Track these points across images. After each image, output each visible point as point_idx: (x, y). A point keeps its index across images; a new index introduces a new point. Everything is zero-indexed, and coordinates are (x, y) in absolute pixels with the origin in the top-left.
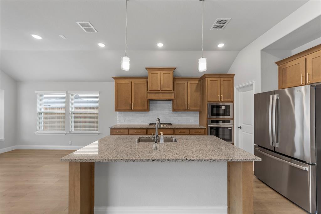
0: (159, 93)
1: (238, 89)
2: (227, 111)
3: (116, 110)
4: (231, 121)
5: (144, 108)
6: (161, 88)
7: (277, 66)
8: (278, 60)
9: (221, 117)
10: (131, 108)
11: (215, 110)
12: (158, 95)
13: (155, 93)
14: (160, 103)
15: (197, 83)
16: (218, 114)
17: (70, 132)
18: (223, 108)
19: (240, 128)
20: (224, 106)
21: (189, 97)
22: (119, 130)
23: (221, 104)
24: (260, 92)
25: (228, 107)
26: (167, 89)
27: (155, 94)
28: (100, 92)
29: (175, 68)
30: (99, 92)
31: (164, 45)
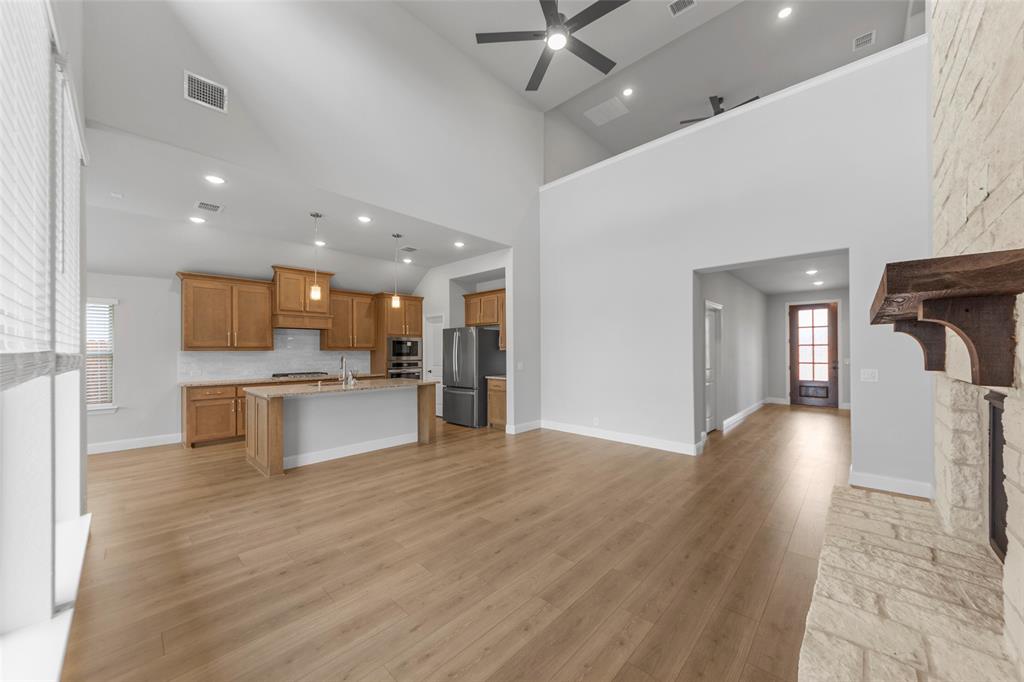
0: (303, 317)
1: (427, 319)
2: (414, 350)
4: (419, 363)
5: (263, 344)
6: (305, 307)
7: (464, 300)
8: (465, 293)
9: (404, 358)
10: (232, 343)
11: (397, 347)
15: (370, 302)
16: (401, 354)
18: (409, 344)
19: (430, 371)
20: (410, 342)
21: (355, 326)
22: (212, 390)
23: (404, 339)
24: (448, 327)
25: (415, 344)
26: (317, 309)
27: (295, 317)
29: (332, 275)
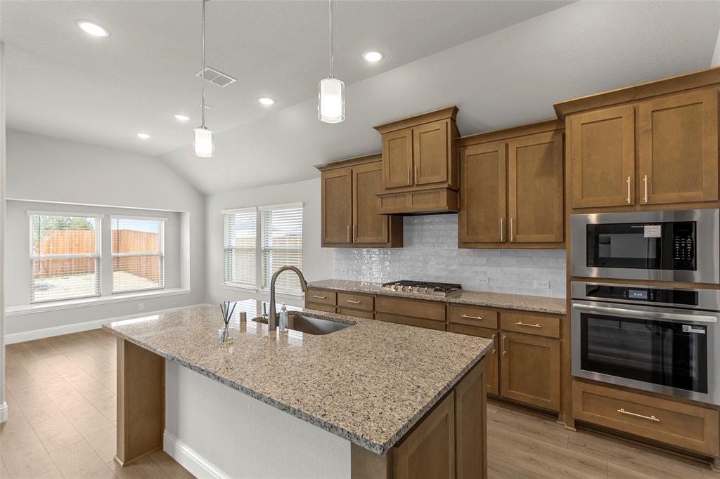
3: (325, 244)
5: (379, 240)
6: (414, 178)
10: (352, 239)
12: (402, 198)
13: (396, 195)
14: (430, 223)
15: (548, 140)
17: (262, 288)
18: (653, 232)
20: (659, 227)
21: (512, 199)
22: (319, 293)
23: (638, 217)
26: (430, 178)
27: (396, 197)
28: (304, 204)
29: (453, 109)
30: (302, 204)
31: (383, 55)
